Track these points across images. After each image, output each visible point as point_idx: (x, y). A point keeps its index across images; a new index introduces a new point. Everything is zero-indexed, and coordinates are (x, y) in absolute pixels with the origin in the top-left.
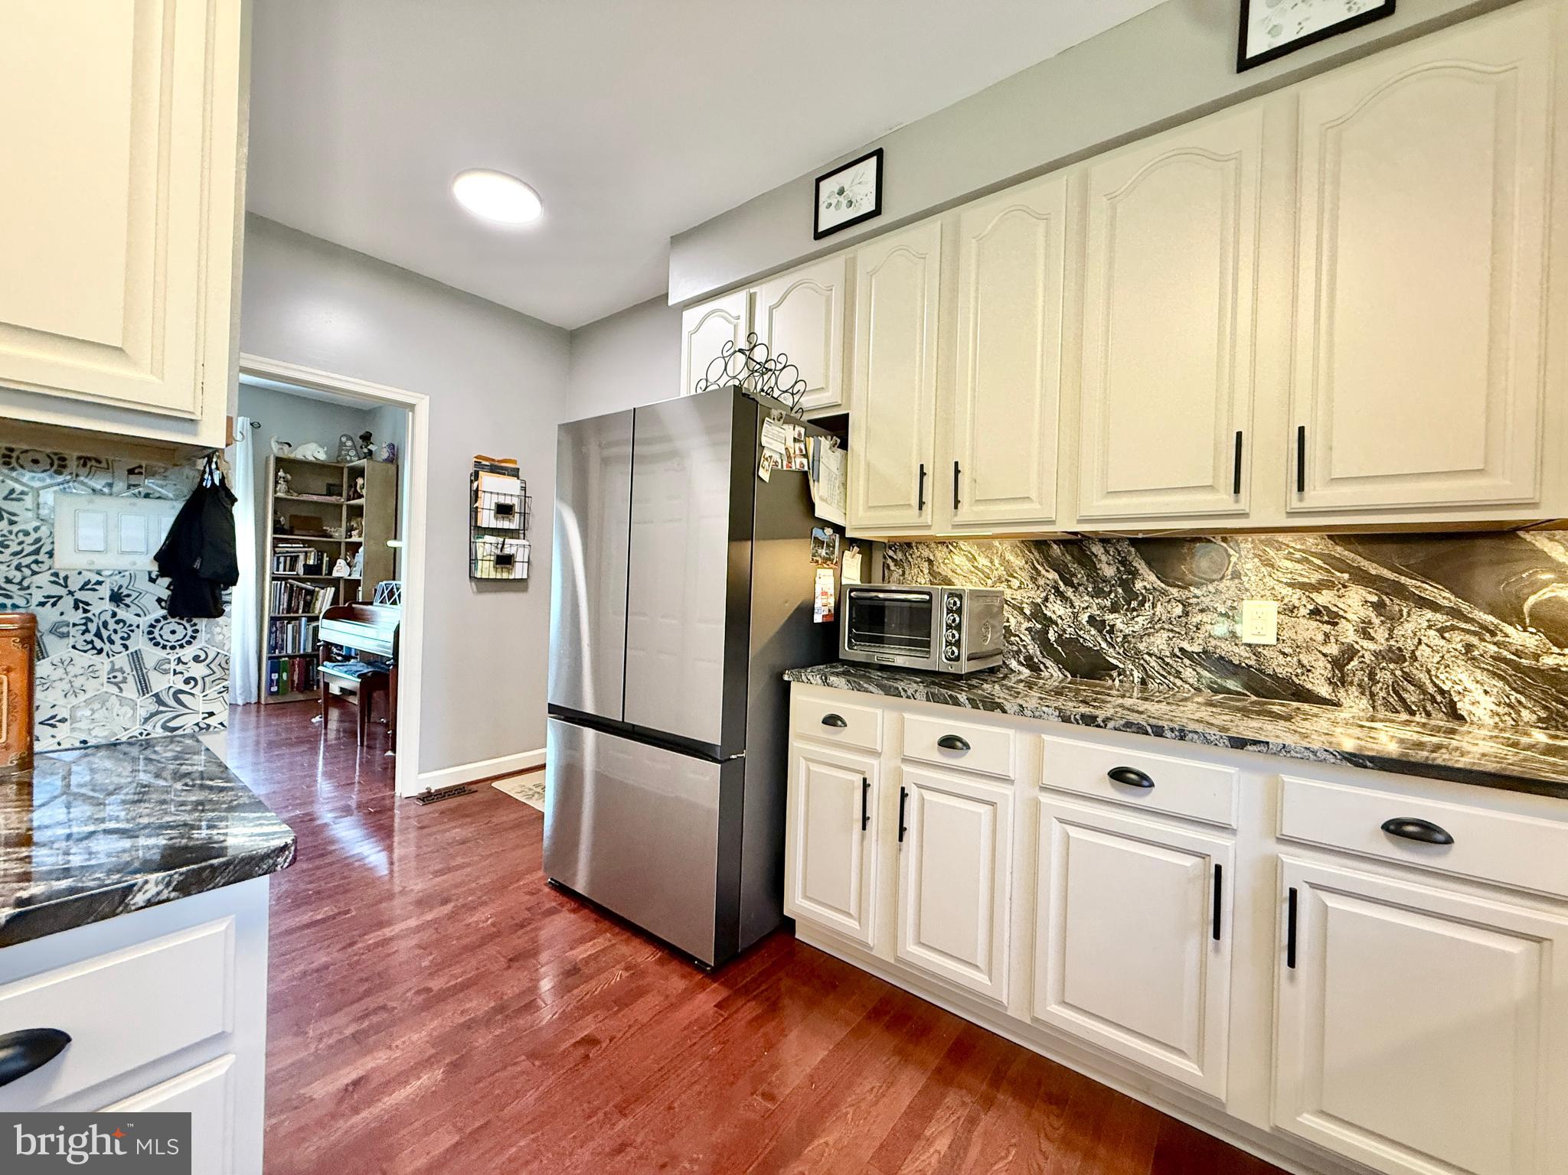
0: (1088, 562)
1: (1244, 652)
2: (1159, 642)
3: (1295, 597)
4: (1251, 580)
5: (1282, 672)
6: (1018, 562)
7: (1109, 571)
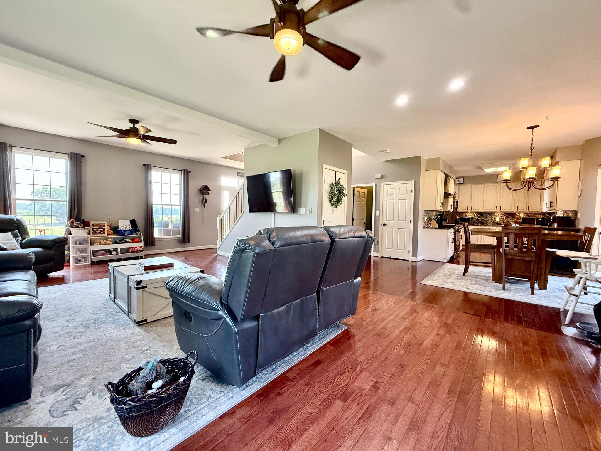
0: (483, 215)
1: (496, 221)
2: (489, 221)
3: (500, 217)
4: (497, 216)
6: (475, 214)
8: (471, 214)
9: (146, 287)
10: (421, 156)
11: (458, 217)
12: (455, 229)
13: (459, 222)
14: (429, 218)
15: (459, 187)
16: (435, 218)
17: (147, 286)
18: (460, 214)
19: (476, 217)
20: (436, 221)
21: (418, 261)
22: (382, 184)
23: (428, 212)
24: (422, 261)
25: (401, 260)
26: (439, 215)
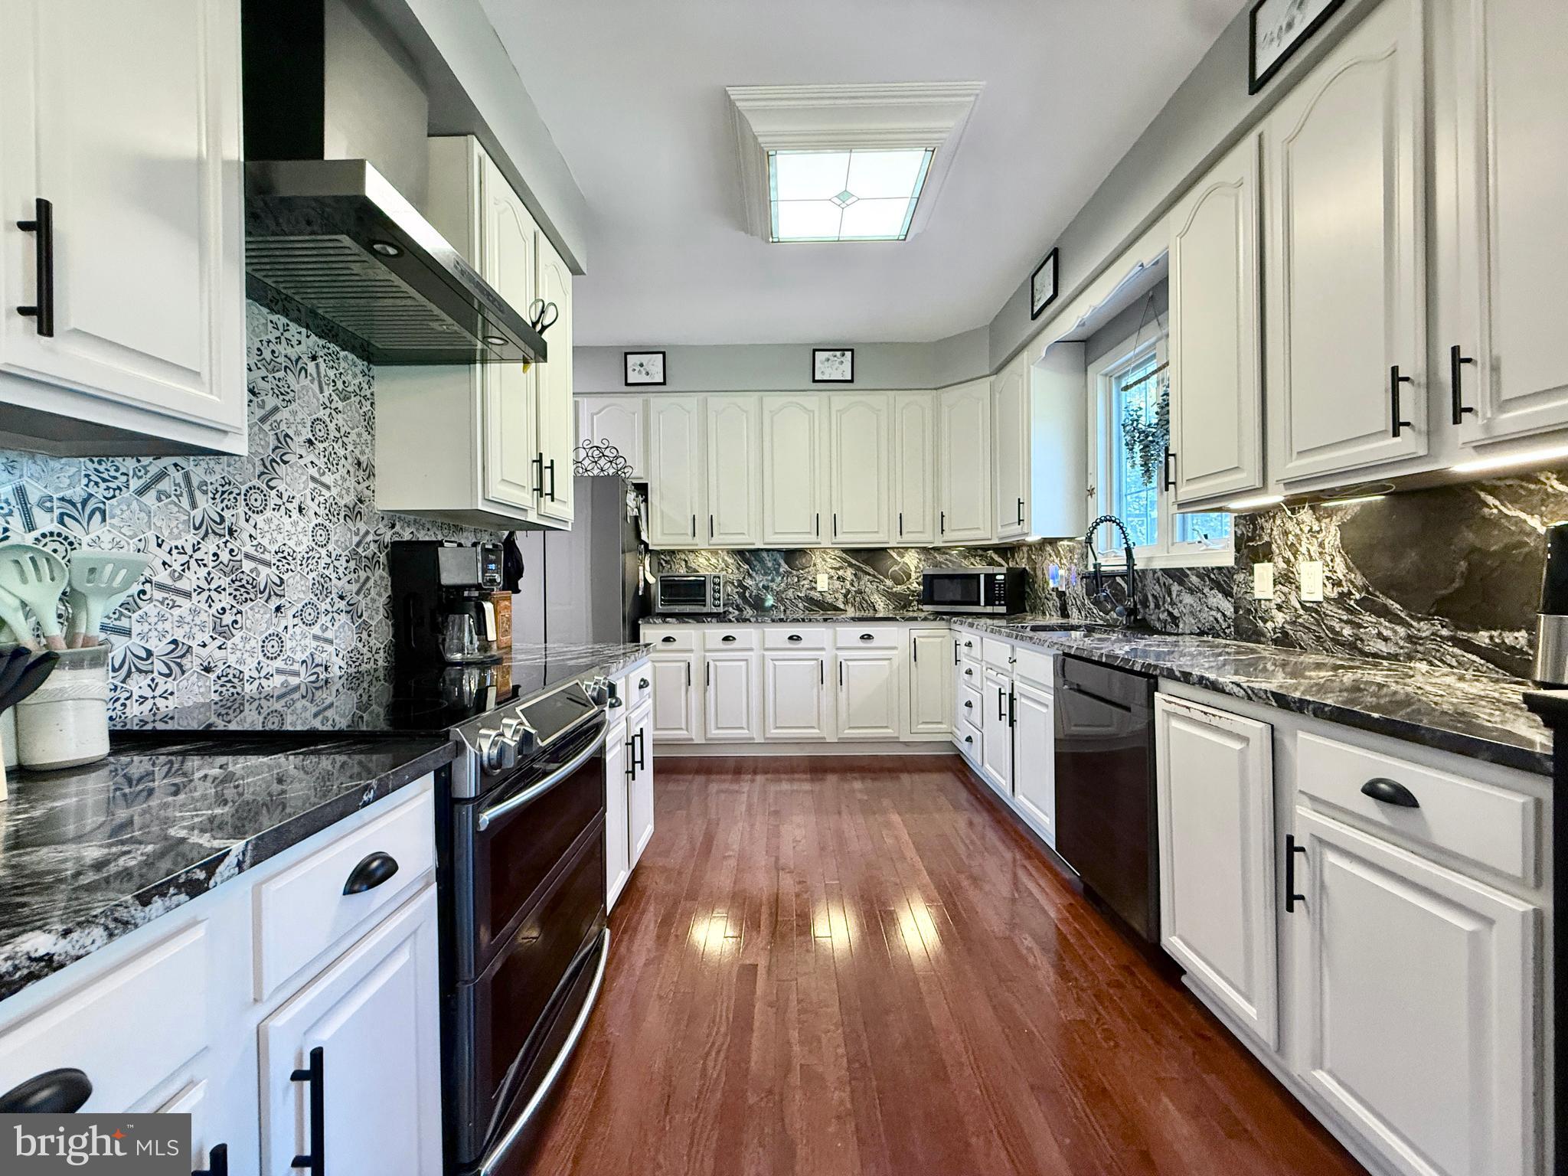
0: (762, 561)
1: (818, 594)
2: (790, 593)
3: (832, 572)
4: (819, 566)
5: (830, 601)
6: (730, 561)
7: (770, 564)
8: (713, 561)
11: (651, 580)
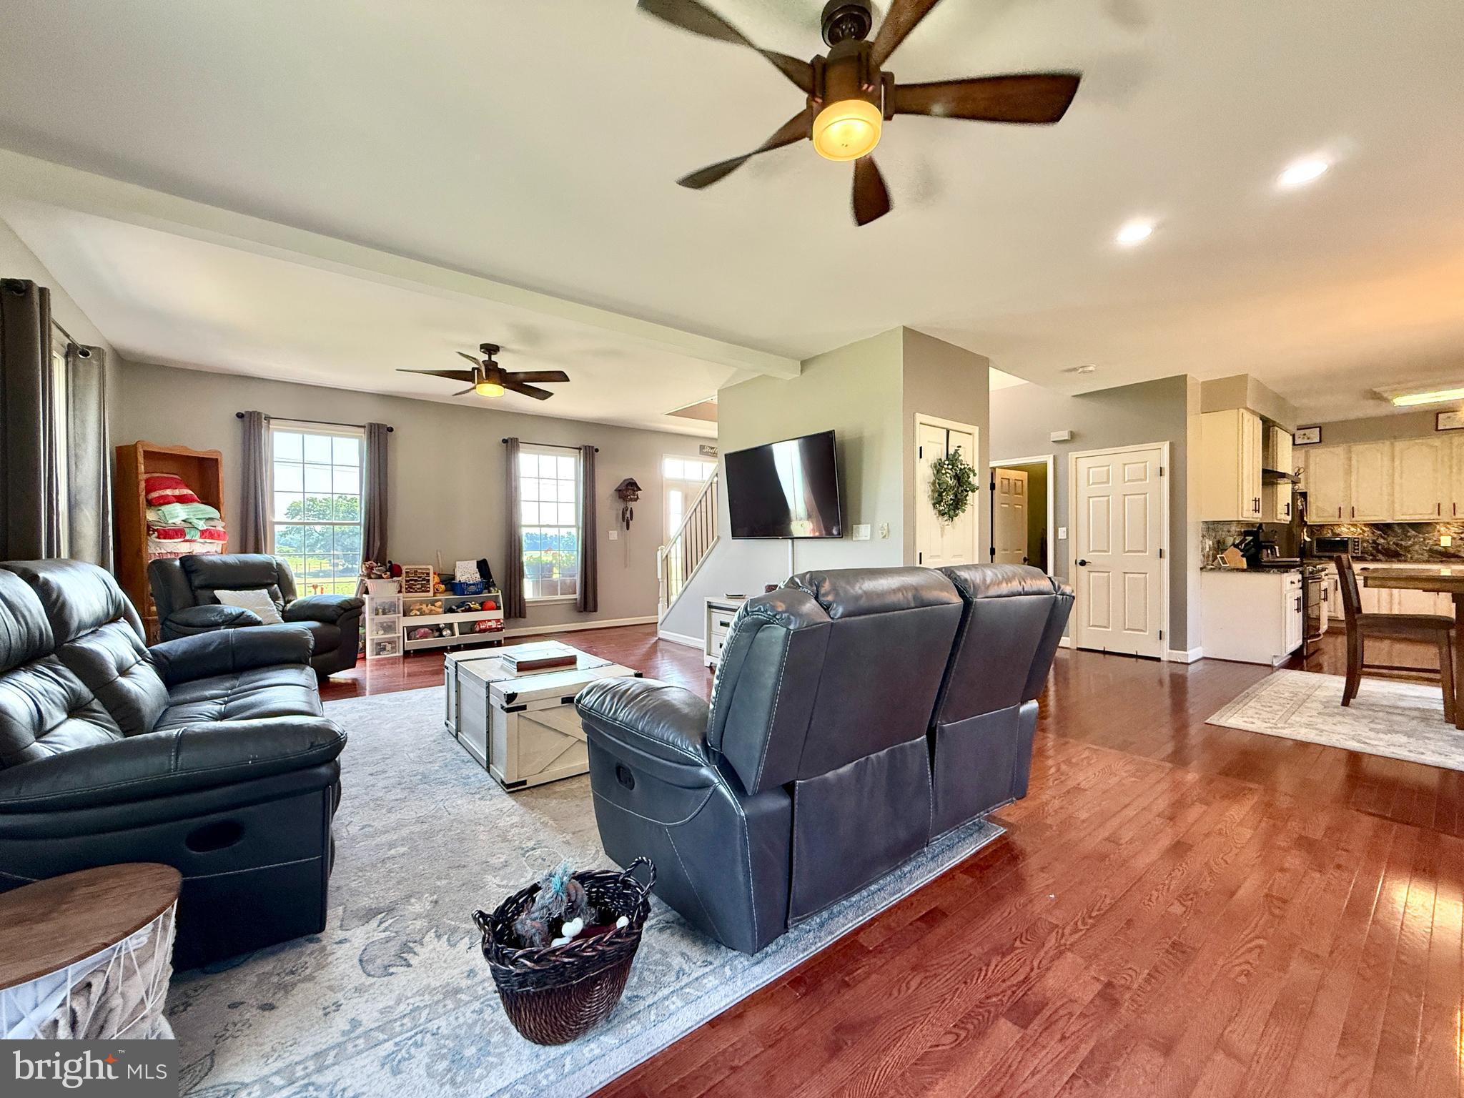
0: (1393, 530)
1: (1441, 548)
2: (1416, 547)
3: (1455, 535)
4: (1443, 532)
5: (1453, 552)
6: (1367, 530)
8: (1352, 529)
9: (524, 708)
10: (1186, 376)
11: (1308, 539)
12: (1302, 573)
13: (1311, 551)
14: (1219, 542)
15: (1307, 452)
16: (1237, 542)
17: (525, 706)
18: (1314, 529)
19: (1368, 535)
20: (1241, 550)
21: (1189, 662)
22: (1073, 455)
23: (1212, 527)
24: (1201, 663)
25: (1137, 657)
26: (1247, 533)
